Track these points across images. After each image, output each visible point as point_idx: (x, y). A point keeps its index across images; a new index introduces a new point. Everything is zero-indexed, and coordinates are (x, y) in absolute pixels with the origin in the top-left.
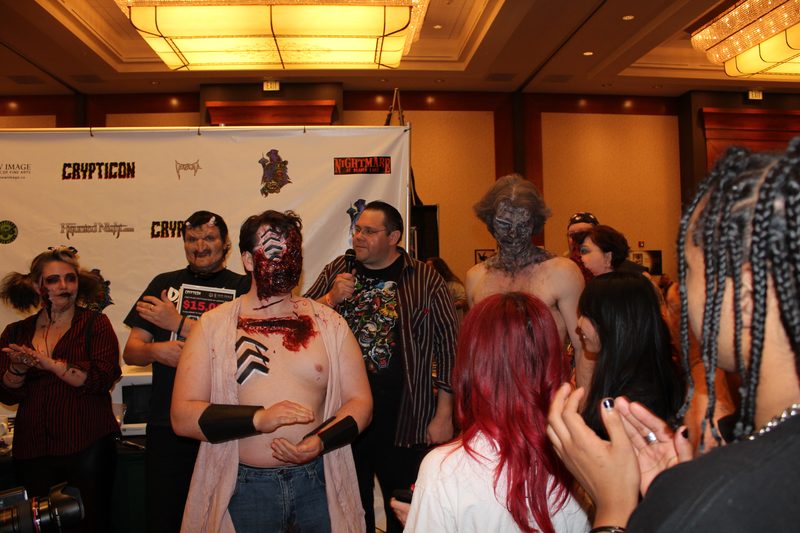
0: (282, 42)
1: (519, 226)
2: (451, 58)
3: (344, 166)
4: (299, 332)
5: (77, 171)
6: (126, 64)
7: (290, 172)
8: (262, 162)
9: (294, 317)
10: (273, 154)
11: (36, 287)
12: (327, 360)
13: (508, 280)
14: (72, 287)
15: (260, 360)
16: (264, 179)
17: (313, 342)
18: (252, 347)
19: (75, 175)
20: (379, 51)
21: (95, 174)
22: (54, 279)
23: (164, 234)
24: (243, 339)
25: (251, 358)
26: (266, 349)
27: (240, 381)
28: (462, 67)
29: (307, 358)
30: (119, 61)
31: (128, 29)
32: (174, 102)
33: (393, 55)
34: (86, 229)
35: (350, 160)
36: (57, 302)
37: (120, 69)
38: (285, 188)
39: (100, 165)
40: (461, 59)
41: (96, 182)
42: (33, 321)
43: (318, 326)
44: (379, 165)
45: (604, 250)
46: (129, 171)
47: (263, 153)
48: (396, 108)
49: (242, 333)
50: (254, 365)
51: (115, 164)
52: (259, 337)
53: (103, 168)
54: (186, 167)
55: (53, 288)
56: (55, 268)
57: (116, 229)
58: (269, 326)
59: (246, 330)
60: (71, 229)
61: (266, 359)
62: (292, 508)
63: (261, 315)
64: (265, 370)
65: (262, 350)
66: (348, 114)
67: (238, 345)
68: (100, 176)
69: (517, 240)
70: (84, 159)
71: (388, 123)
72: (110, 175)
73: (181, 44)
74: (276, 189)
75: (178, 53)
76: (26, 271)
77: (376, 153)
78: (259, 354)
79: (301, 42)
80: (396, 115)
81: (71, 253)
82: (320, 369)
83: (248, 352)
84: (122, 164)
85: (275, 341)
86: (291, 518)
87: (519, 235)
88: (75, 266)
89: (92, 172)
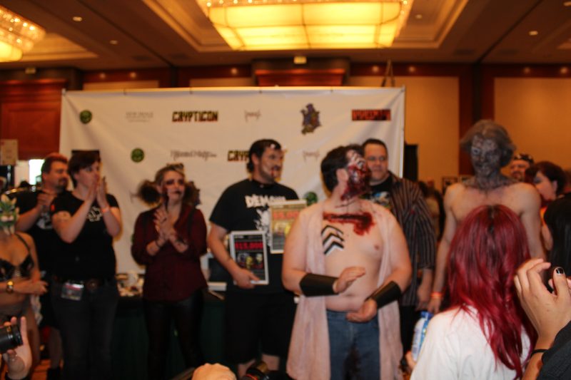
0: (310, 29)
1: (488, 154)
2: (428, 39)
3: (359, 116)
4: (364, 223)
5: (182, 117)
6: (204, 46)
7: (322, 119)
8: (303, 112)
9: (361, 214)
10: (310, 107)
11: (159, 189)
12: (383, 242)
13: (482, 196)
14: (182, 188)
15: (338, 240)
16: (304, 123)
17: (373, 230)
18: (333, 231)
19: (180, 119)
20: (377, 34)
21: (193, 119)
22: (171, 182)
23: (236, 158)
24: (327, 226)
25: (332, 239)
26: (342, 233)
27: (326, 252)
28: (436, 45)
29: (368, 240)
30: (199, 44)
31: (206, 23)
32: (234, 71)
33: (387, 37)
34: (186, 154)
35: (362, 112)
36: (173, 197)
37: (200, 49)
38: (318, 130)
39: (196, 113)
40: (436, 39)
41: (193, 125)
42: (153, 211)
43: (376, 219)
44: (383, 115)
45: (551, 179)
46: (214, 117)
47: (303, 106)
48: (389, 75)
49: (326, 223)
50: (334, 243)
51: (205, 113)
52: (338, 225)
53: (198, 115)
54: (251, 114)
55: (171, 189)
56: (171, 175)
57: (205, 155)
58: (345, 218)
59: (330, 221)
60: (177, 154)
61: (342, 240)
62: (355, 339)
63: (340, 211)
64: (341, 246)
65: (340, 234)
66: (353, 79)
67: (323, 231)
68: (196, 120)
69: (485, 164)
70: (186, 109)
71: (383, 85)
72: (202, 119)
73: (242, 32)
74: (311, 130)
75: (239, 38)
76: (152, 179)
77: (380, 106)
78: (338, 236)
79: (322, 29)
80: (389, 80)
81: (181, 166)
82: (377, 247)
83: (331, 235)
84: (210, 112)
85: (348, 228)
86: (354, 346)
87: (487, 160)
88: (183, 175)
89: (191, 116)
